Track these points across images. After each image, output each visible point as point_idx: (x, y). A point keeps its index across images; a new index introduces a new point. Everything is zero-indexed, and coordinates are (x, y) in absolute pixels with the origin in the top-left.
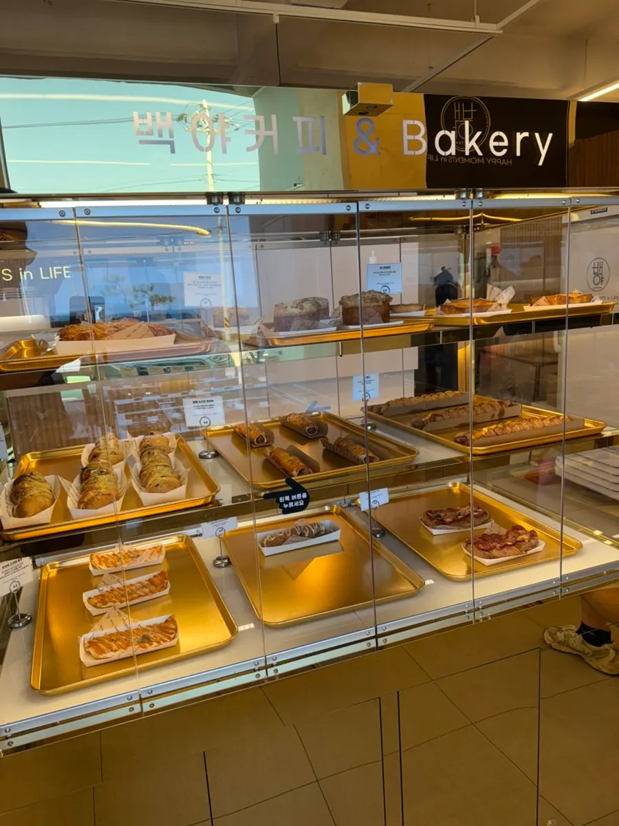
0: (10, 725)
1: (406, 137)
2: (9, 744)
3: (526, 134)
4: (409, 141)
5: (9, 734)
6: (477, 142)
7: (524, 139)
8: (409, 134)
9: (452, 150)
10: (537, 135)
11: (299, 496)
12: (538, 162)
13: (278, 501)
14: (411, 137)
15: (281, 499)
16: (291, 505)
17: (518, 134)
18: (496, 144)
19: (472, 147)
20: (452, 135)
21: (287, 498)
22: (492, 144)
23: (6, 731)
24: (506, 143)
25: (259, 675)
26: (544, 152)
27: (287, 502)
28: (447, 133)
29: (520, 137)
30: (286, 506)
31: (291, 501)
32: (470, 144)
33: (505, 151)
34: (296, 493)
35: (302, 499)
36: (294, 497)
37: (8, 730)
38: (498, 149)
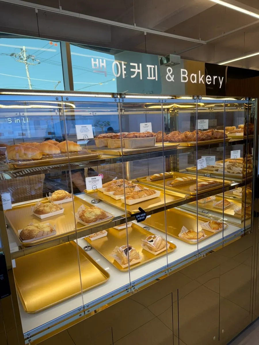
0: (29, 332)
1: (182, 75)
2: (29, 341)
3: (216, 77)
4: (183, 77)
5: (29, 336)
6: (203, 78)
7: (216, 78)
8: (183, 74)
9: (195, 81)
10: (219, 77)
11: (143, 214)
12: (219, 87)
13: (136, 217)
14: (184, 76)
15: (137, 216)
16: (140, 218)
17: (214, 77)
18: (208, 80)
19: (201, 80)
20: (195, 76)
21: (139, 216)
22: (207, 80)
23: (28, 335)
24: (210, 80)
25: (128, 291)
26: (221, 83)
27: (139, 218)
28: (194, 75)
29: (215, 77)
30: (138, 219)
31: (140, 217)
32: (201, 79)
33: (210, 82)
34: (142, 214)
35: (144, 216)
36: (141, 215)
37: (29, 334)
38: (209, 81)
